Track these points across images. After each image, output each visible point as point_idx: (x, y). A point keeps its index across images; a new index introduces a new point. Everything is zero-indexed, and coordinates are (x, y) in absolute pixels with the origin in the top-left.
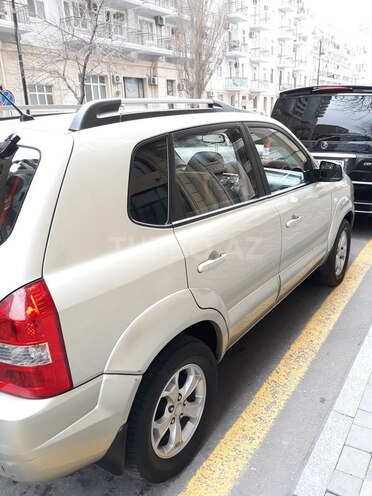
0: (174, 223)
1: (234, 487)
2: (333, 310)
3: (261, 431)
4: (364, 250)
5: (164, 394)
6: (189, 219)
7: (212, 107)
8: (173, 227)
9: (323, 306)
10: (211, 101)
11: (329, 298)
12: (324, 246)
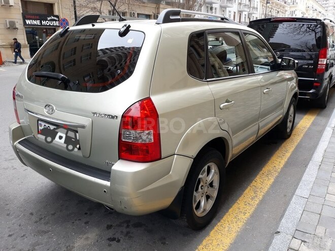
0: (208, 80)
1: (238, 235)
2: (286, 151)
3: (250, 210)
4: (302, 121)
5: (200, 176)
6: (214, 79)
7: (223, 20)
8: (207, 81)
9: (280, 149)
10: (223, 16)
11: (283, 145)
12: (282, 111)
